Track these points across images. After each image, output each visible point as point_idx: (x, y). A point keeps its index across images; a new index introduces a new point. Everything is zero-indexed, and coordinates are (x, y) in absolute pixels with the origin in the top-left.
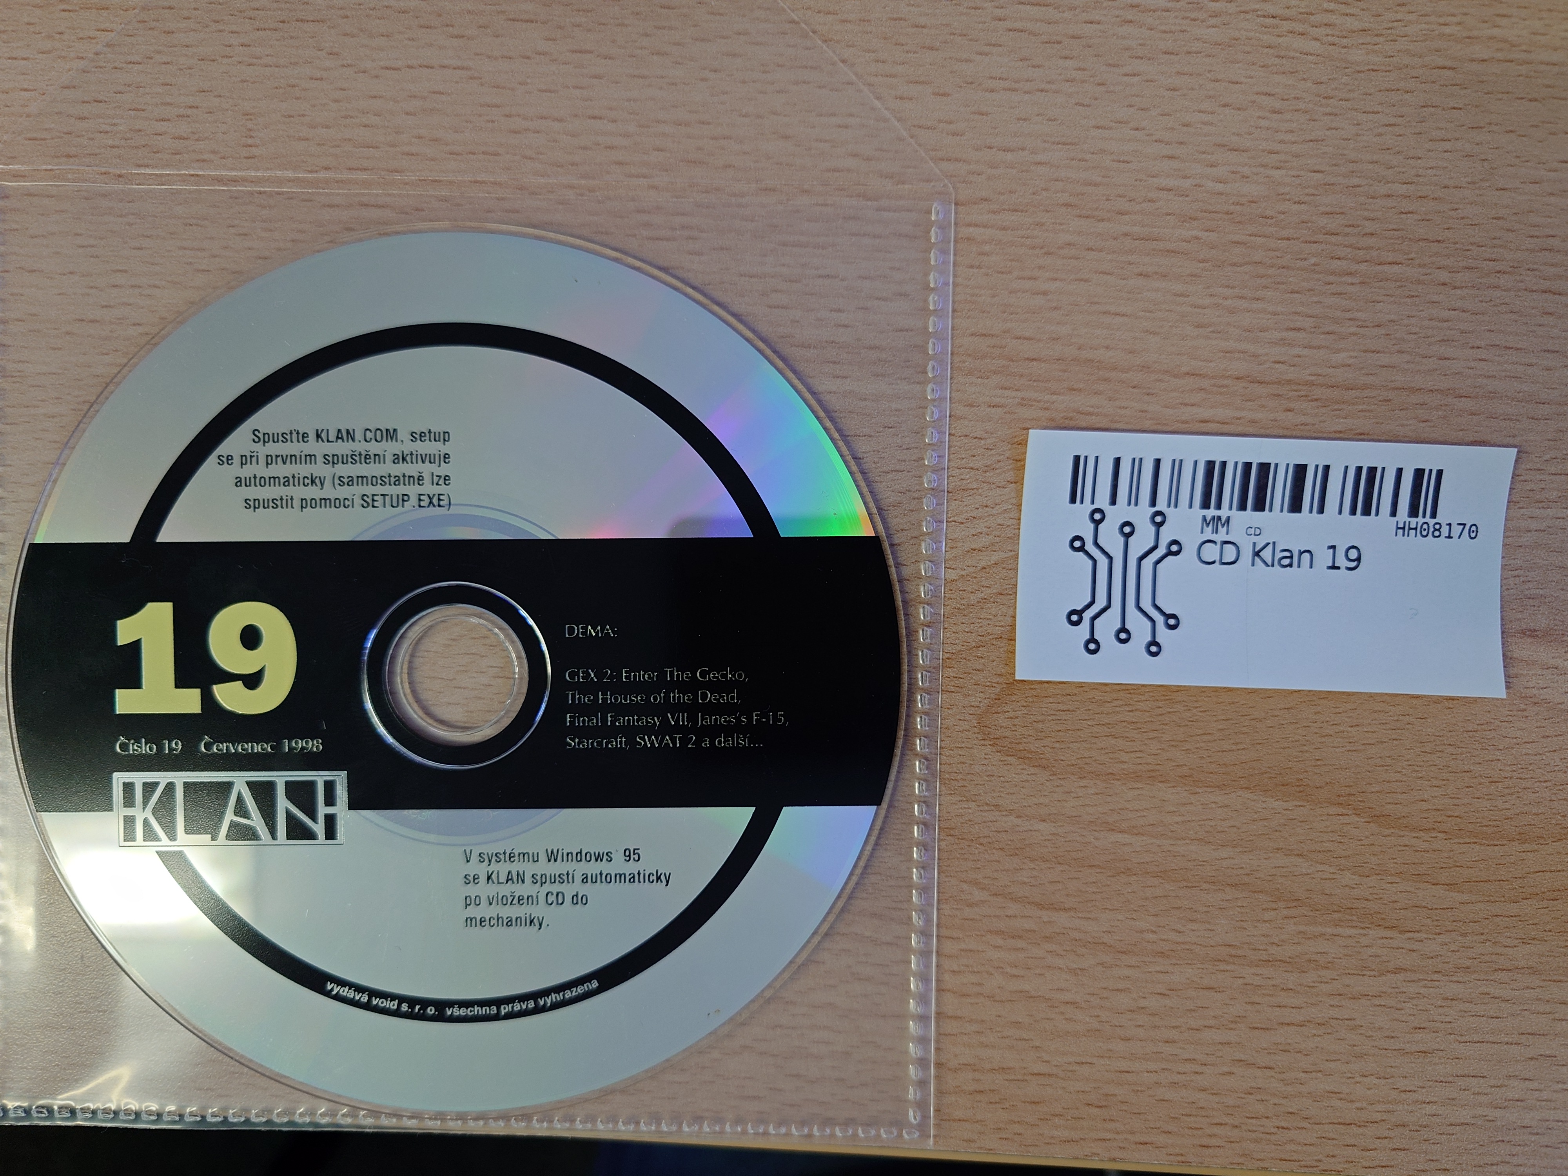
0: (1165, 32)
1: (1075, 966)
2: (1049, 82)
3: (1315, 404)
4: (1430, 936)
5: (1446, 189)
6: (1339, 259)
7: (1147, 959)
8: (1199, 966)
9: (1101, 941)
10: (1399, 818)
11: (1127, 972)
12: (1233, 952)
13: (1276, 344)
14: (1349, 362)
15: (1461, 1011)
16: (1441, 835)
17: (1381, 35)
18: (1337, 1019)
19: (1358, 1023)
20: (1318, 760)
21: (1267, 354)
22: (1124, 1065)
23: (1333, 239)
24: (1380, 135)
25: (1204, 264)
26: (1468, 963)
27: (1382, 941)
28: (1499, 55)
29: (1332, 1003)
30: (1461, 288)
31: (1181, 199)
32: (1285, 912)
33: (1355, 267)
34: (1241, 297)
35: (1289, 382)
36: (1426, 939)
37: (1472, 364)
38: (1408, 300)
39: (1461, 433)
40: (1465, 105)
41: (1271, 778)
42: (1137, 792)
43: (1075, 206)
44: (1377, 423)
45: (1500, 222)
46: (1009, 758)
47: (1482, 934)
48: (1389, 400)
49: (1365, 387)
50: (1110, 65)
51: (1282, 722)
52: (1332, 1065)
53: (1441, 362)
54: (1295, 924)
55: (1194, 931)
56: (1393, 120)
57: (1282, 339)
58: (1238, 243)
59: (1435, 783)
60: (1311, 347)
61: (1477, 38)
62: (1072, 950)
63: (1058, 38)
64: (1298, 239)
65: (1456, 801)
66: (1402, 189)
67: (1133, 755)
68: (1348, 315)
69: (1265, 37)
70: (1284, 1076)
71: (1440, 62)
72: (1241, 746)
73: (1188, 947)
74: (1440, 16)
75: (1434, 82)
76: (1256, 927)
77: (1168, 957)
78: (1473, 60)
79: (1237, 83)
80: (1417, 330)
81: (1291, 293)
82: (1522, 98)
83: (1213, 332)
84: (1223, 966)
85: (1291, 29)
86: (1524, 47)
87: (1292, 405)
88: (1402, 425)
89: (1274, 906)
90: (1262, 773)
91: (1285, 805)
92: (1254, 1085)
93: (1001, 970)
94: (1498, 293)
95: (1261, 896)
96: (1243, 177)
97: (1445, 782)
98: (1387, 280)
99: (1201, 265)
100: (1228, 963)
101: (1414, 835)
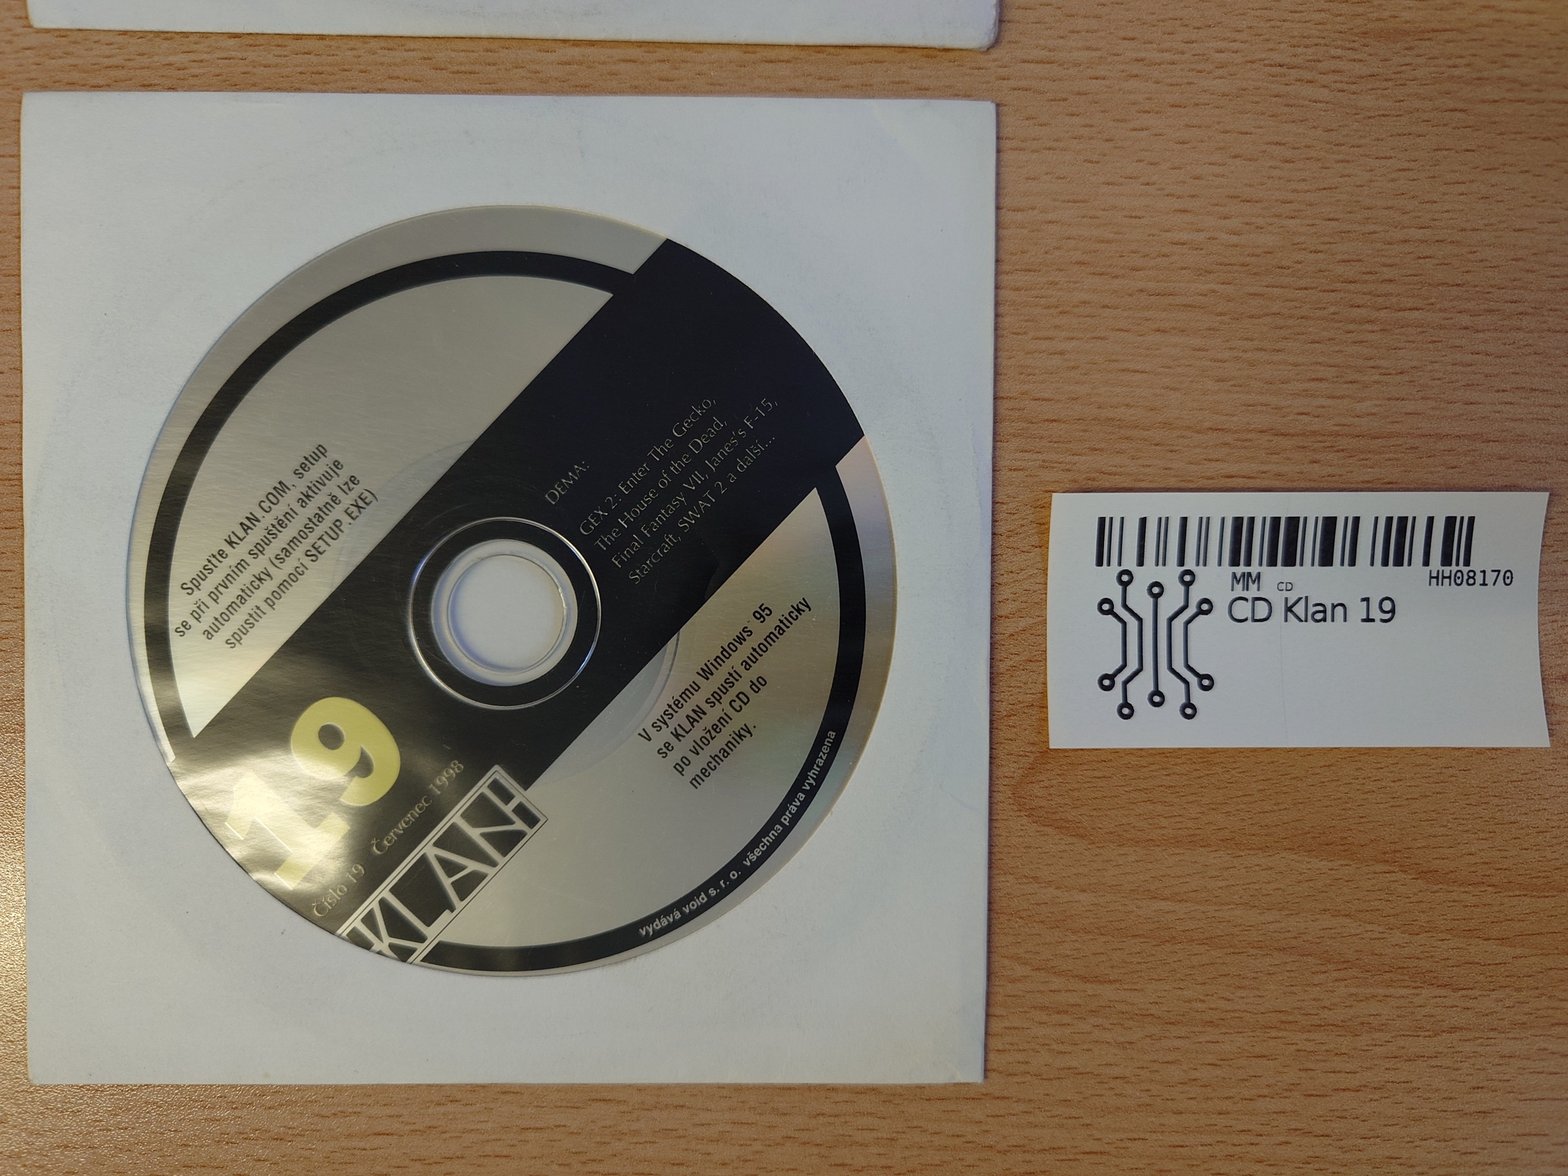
0: (1172, 85)
1: (1123, 1040)
2: (1056, 140)
3: (1341, 454)
4: (1485, 993)
5: (1463, 232)
6: (1359, 307)
7: (1196, 1029)
8: (1251, 1034)
9: (1148, 1013)
10: (1448, 874)
11: (1177, 1043)
12: (1284, 1018)
13: (1299, 395)
14: (1373, 411)
15: (1519, 1068)
16: (1490, 889)
17: (1390, 80)
18: (1393, 1082)
19: (1415, 1085)
20: (1361, 817)
21: (1290, 406)
22: (1176, 1139)
23: (1351, 287)
24: (1393, 180)
25: (1223, 318)
26: (1525, 1019)
27: (1435, 1000)
28: (1509, 95)
29: (1387, 1066)
30: (1483, 331)
31: (1195, 252)
32: (1335, 975)
33: (1375, 314)
34: (1261, 349)
35: (1314, 433)
36: (1480, 996)
37: (1499, 408)
38: (1431, 345)
39: (1491, 478)
40: (1478, 146)
41: (1314, 837)
42: (1178, 858)
43: (1089, 263)
44: (1405, 471)
45: (1520, 263)
46: (1046, 829)
47: (1537, 988)
48: (1417, 448)
49: (1390, 435)
50: (1118, 120)
51: (1323, 780)
52: (1391, 1130)
53: (1466, 407)
54: (1346, 986)
55: (1243, 998)
56: (1406, 165)
57: (1304, 391)
58: (1255, 294)
59: (1482, 835)
60: (1334, 397)
61: (1487, 79)
62: (1119, 1024)
63: (1064, 96)
64: (1316, 288)
65: (1505, 854)
66: (1419, 234)
67: (1173, 820)
68: (1372, 363)
69: (1273, 86)
70: (1342, 1143)
71: (1451, 104)
72: (1281, 807)
73: (1237, 1015)
74: (1449, 59)
75: (1445, 125)
76: (1306, 991)
77: (1217, 1026)
78: (1483, 102)
79: (1247, 133)
80: (1440, 375)
81: (1312, 343)
82: (1535, 138)
83: (1235, 385)
84: (1274, 1033)
85: (1299, 77)
86: (1535, 87)
87: (1317, 457)
88: (1431, 473)
89: (1323, 968)
90: (1306, 834)
91: (1330, 865)
92: (1311, 1154)
93: (1047, 1047)
94: (1521, 335)
95: (1310, 959)
96: (1257, 227)
97: (1491, 835)
98: (1408, 326)
99: (1219, 318)
100: (1280, 1029)
101: (1463, 890)
